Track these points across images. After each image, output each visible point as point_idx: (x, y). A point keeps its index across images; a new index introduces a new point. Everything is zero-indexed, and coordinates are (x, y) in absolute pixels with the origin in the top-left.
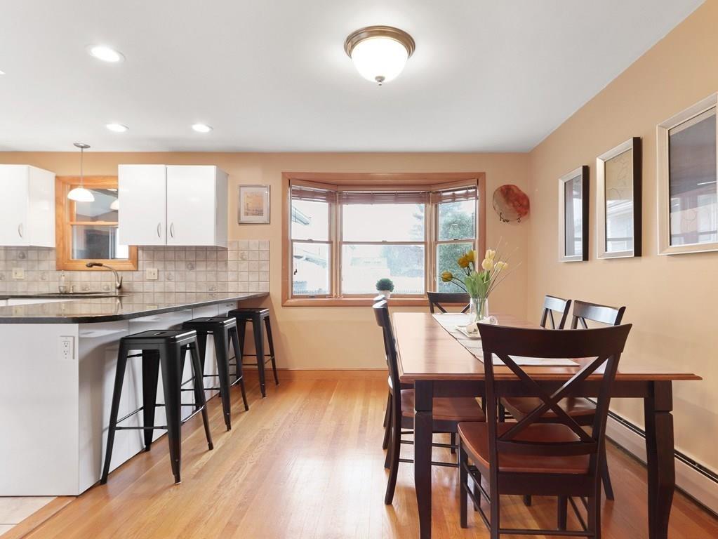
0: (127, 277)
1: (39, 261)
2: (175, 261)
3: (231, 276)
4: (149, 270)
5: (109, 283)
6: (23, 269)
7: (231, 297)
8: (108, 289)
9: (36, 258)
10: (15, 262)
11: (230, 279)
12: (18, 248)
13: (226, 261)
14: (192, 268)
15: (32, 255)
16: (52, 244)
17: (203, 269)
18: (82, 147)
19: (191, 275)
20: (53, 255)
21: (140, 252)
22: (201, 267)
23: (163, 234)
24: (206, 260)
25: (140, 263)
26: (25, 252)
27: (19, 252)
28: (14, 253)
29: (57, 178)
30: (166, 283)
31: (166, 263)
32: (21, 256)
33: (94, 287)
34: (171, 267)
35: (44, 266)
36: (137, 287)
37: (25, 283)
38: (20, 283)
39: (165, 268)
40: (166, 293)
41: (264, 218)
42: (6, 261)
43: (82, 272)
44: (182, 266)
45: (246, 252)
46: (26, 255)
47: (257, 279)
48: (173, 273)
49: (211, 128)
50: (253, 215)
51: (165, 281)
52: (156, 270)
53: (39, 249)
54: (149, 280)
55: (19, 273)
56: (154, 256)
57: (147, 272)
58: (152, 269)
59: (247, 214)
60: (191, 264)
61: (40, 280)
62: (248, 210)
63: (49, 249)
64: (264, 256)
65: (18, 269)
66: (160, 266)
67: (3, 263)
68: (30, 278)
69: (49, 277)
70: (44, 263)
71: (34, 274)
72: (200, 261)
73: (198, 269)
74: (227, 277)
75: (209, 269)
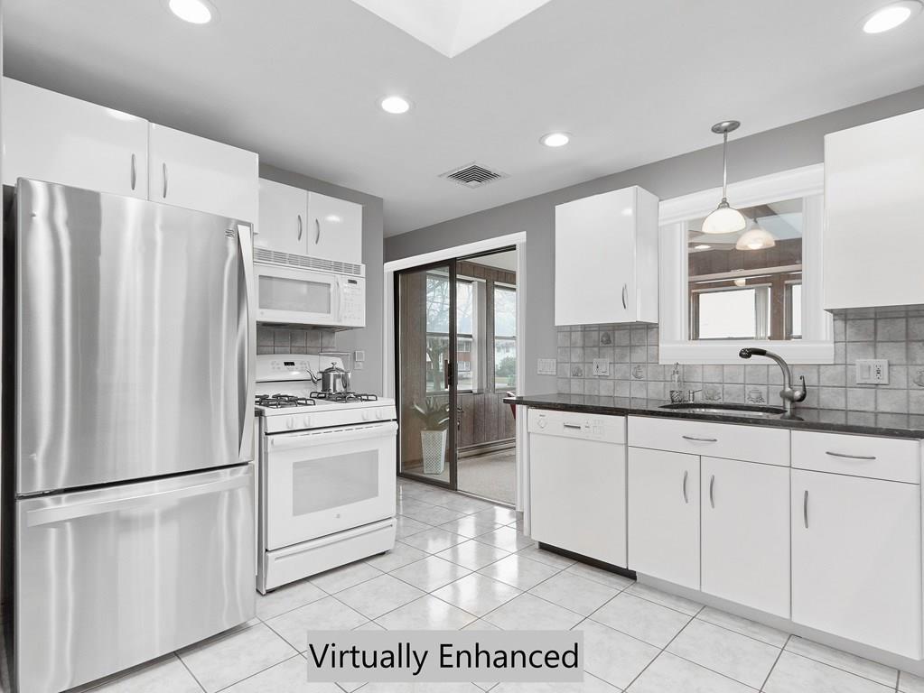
1: (631, 347)
4: (866, 363)
5: (763, 389)
6: (607, 360)
9: (628, 342)
10: (596, 349)
12: (600, 327)
15: (621, 337)
18: (726, 130)
20: (653, 338)
21: (839, 323)
26: (610, 333)
27: (602, 333)
28: (595, 335)
30: (914, 394)
31: (913, 345)
32: (604, 339)
33: (730, 395)
35: (639, 355)
36: (830, 401)
37: (611, 383)
38: (602, 382)
39: (909, 358)
42: (583, 347)
46: (612, 339)
51: (908, 389)
52: (883, 363)
53: (631, 328)
54: (867, 385)
55: (603, 365)
56: (875, 332)
57: (859, 368)
58: (871, 361)
61: (633, 378)
63: (648, 327)
65: (601, 360)
67: (579, 351)
68: (618, 376)
69: (647, 374)
70: (639, 350)
71: (623, 369)
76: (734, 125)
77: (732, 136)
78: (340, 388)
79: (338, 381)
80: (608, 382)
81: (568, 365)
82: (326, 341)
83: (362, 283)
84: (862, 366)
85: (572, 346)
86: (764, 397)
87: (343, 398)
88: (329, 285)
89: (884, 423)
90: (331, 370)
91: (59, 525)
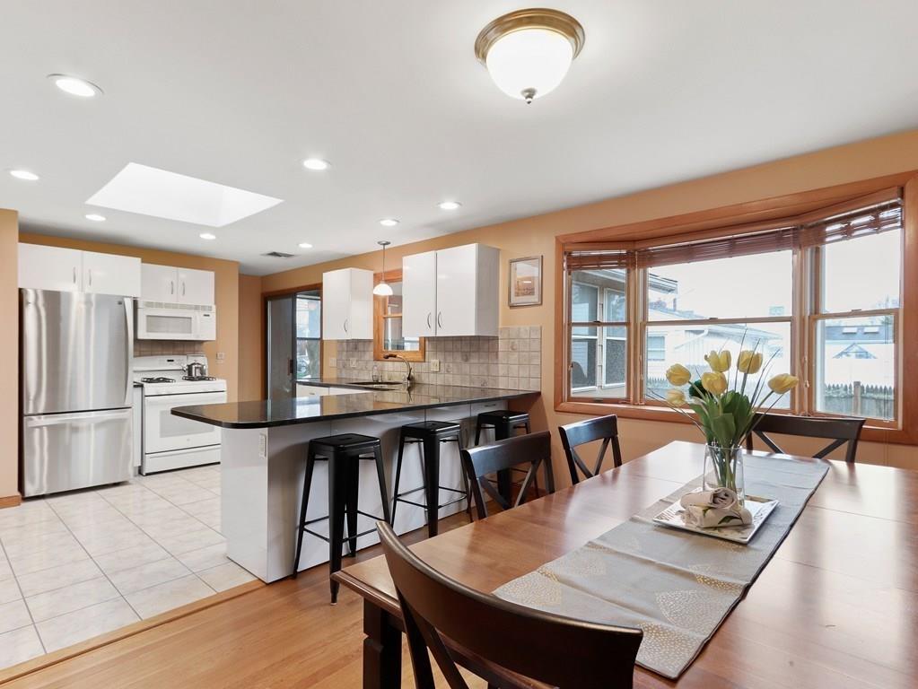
0: (417, 369)
1: (364, 352)
2: (453, 352)
3: (501, 370)
4: (434, 362)
6: (355, 359)
7: (502, 394)
9: (363, 350)
10: (351, 354)
11: (501, 373)
13: (497, 352)
14: (467, 360)
15: (361, 347)
16: (371, 337)
17: (476, 361)
18: (384, 244)
19: (466, 367)
20: (371, 347)
21: (427, 343)
22: (474, 360)
23: (433, 324)
24: (478, 350)
25: (427, 353)
26: (357, 344)
28: (351, 345)
29: (375, 275)
30: (446, 376)
31: (447, 353)
32: (355, 347)
33: (396, 377)
34: (450, 359)
35: (367, 356)
36: (425, 379)
37: (357, 371)
38: (354, 372)
39: (445, 359)
40: (446, 387)
41: (535, 299)
42: (347, 352)
43: (389, 363)
44: (459, 358)
45: (516, 342)
46: (357, 347)
47: (526, 374)
48: (451, 365)
49: (459, 203)
50: (524, 295)
51: (445, 373)
52: (437, 361)
53: (364, 341)
54: (434, 372)
55: (354, 362)
56: (436, 348)
57: (432, 364)
59: (517, 295)
60: (466, 355)
61: (365, 369)
62: (519, 290)
63: (370, 341)
64: (536, 346)
65: (353, 359)
66: (441, 356)
67: (345, 353)
68: (359, 367)
69: (369, 366)
70: (367, 353)
71: (361, 364)
72: (473, 352)
73: (472, 361)
74: (498, 371)
75: (482, 361)
76: (388, 243)
77: (387, 247)
78: (198, 374)
79: (197, 370)
81: (341, 362)
82: (197, 347)
83: (213, 315)
85: (343, 351)
87: (202, 378)
88: (190, 318)
90: (194, 364)
91: (40, 427)
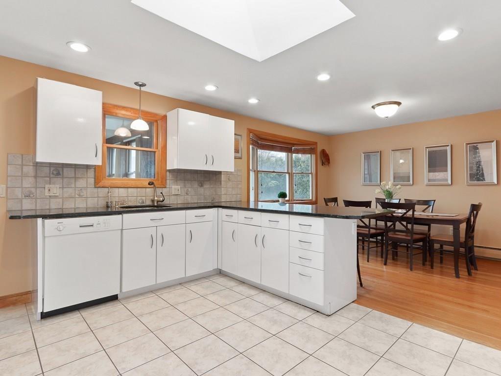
1: (76, 178)
2: (191, 181)
3: (223, 191)
5: (144, 198)
6: (58, 186)
8: (143, 202)
9: (73, 175)
10: (47, 179)
11: (223, 193)
12: (51, 165)
13: (221, 181)
14: (202, 186)
15: (67, 172)
18: (141, 85)
19: (201, 190)
21: (168, 174)
22: (207, 186)
24: (210, 180)
25: (168, 182)
27: (52, 169)
28: (46, 170)
31: (186, 182)
32: (55, 172)
33: (131, 201)
34: (188, 185)
35: (81, 183)
37: (60, 200)
38: (52, 200)
39: (185, 185)
41: (239, 155)
42: (35, 177)
43: (120, 189)
44: (196, 185)
46: (61, 173)
47: (235, 193)
48: (190, 189)
51: (185, 195)
52: (179, 187)
54: (174, 195)
55: (55, 189)
56: (177, 178)
57: (173, 189)
58: (176, 187)
60: (201, 183)
61: (77, 196)
64: (239, 179)
65: (51, 186)
66: (182, 184)
67: (32, 180)
68: (66, 195)
69: (87, 193)
70: (81, 181)
71: (69, 191)
72: (206, 181)
73: (205, 186)
74: (221, 192)
75: (212, 186)
80: (58, 200)
81: (20, 189)
84: (174, 188)
85: (23, 176)
86: (145, 202)
89: (179, 206)
